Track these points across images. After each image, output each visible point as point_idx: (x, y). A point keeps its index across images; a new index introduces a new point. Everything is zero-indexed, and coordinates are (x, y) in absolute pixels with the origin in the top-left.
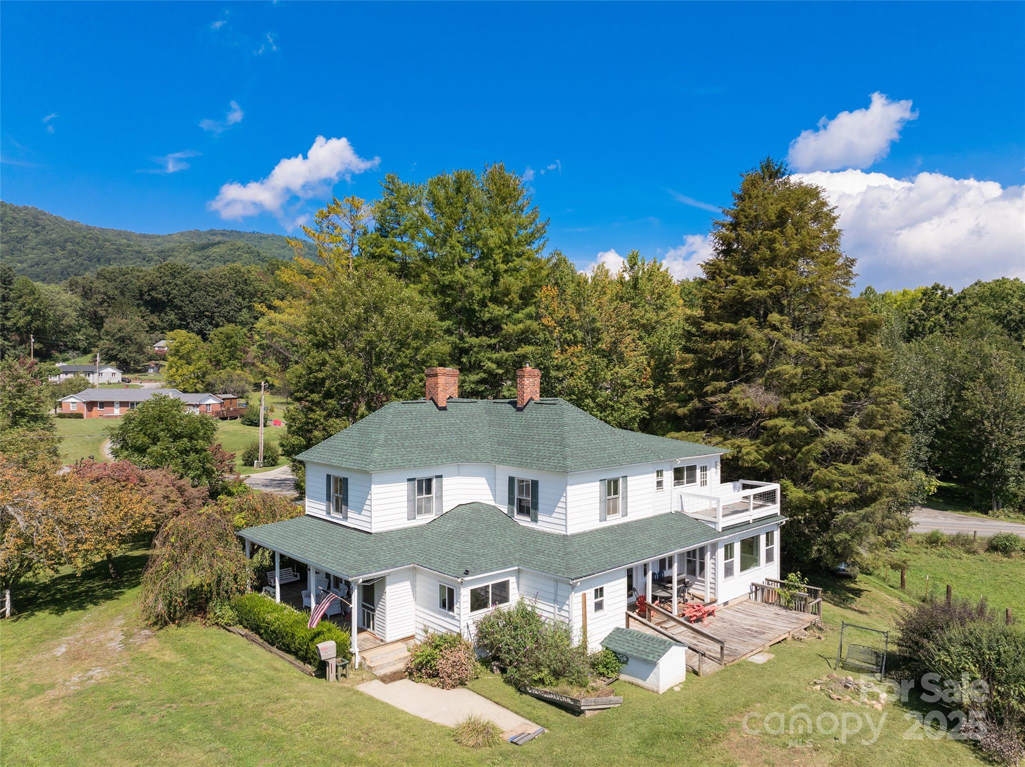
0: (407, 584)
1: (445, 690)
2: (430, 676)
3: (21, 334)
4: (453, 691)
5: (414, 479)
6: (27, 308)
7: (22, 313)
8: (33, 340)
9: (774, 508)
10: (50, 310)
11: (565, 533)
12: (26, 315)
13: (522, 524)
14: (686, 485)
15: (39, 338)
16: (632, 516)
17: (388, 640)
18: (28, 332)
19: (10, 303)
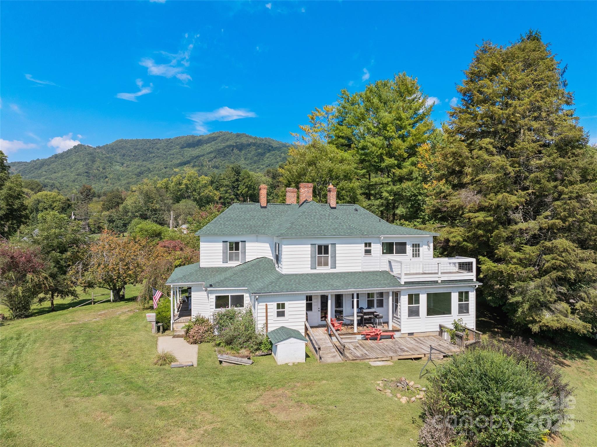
3: (244, 197)
5: (227, 242)
6: (246, 184)
7: (244, 187)
8: (249, 200)
10: (257, 185)
11: (283, 273)
12: (246, 188)
14: (394, 254)
15: (252, 199)
16: (339, 269)
18: (247, 196)
19: (239, 183)
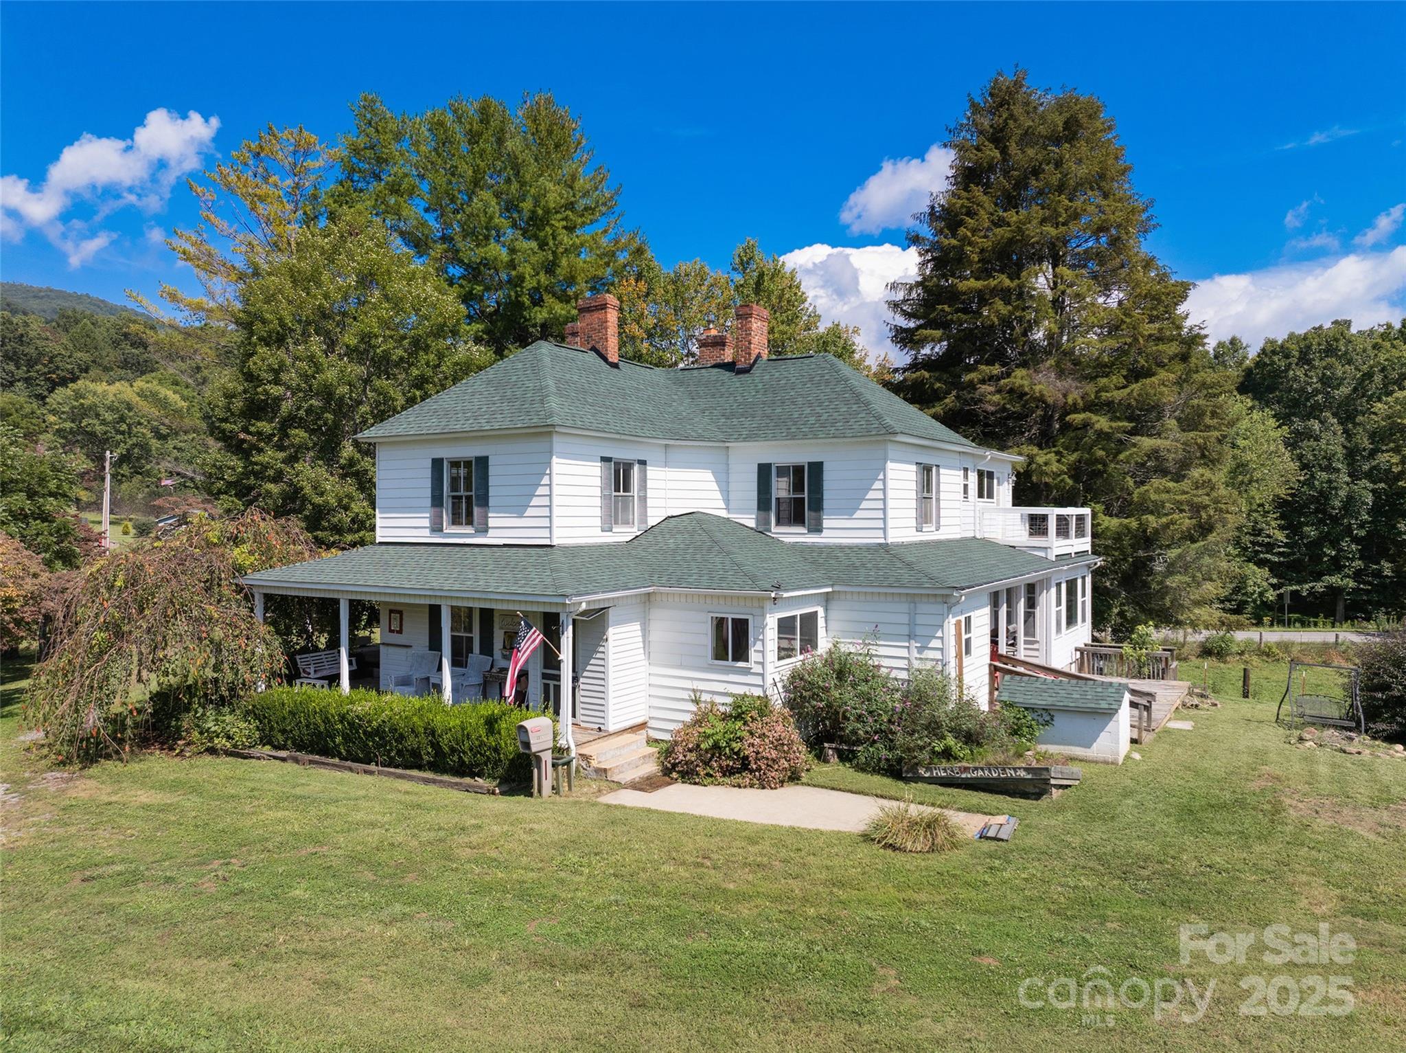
0: (636, 627)
1: (767, 792)
2: (728, 772)
4: (780, 791)
5: (608, 460)
9: (1085, 544)
11: (882, 541)
13: (788, 540)
14: (985, 500)
16: (946, 532)
17: (612, 726)
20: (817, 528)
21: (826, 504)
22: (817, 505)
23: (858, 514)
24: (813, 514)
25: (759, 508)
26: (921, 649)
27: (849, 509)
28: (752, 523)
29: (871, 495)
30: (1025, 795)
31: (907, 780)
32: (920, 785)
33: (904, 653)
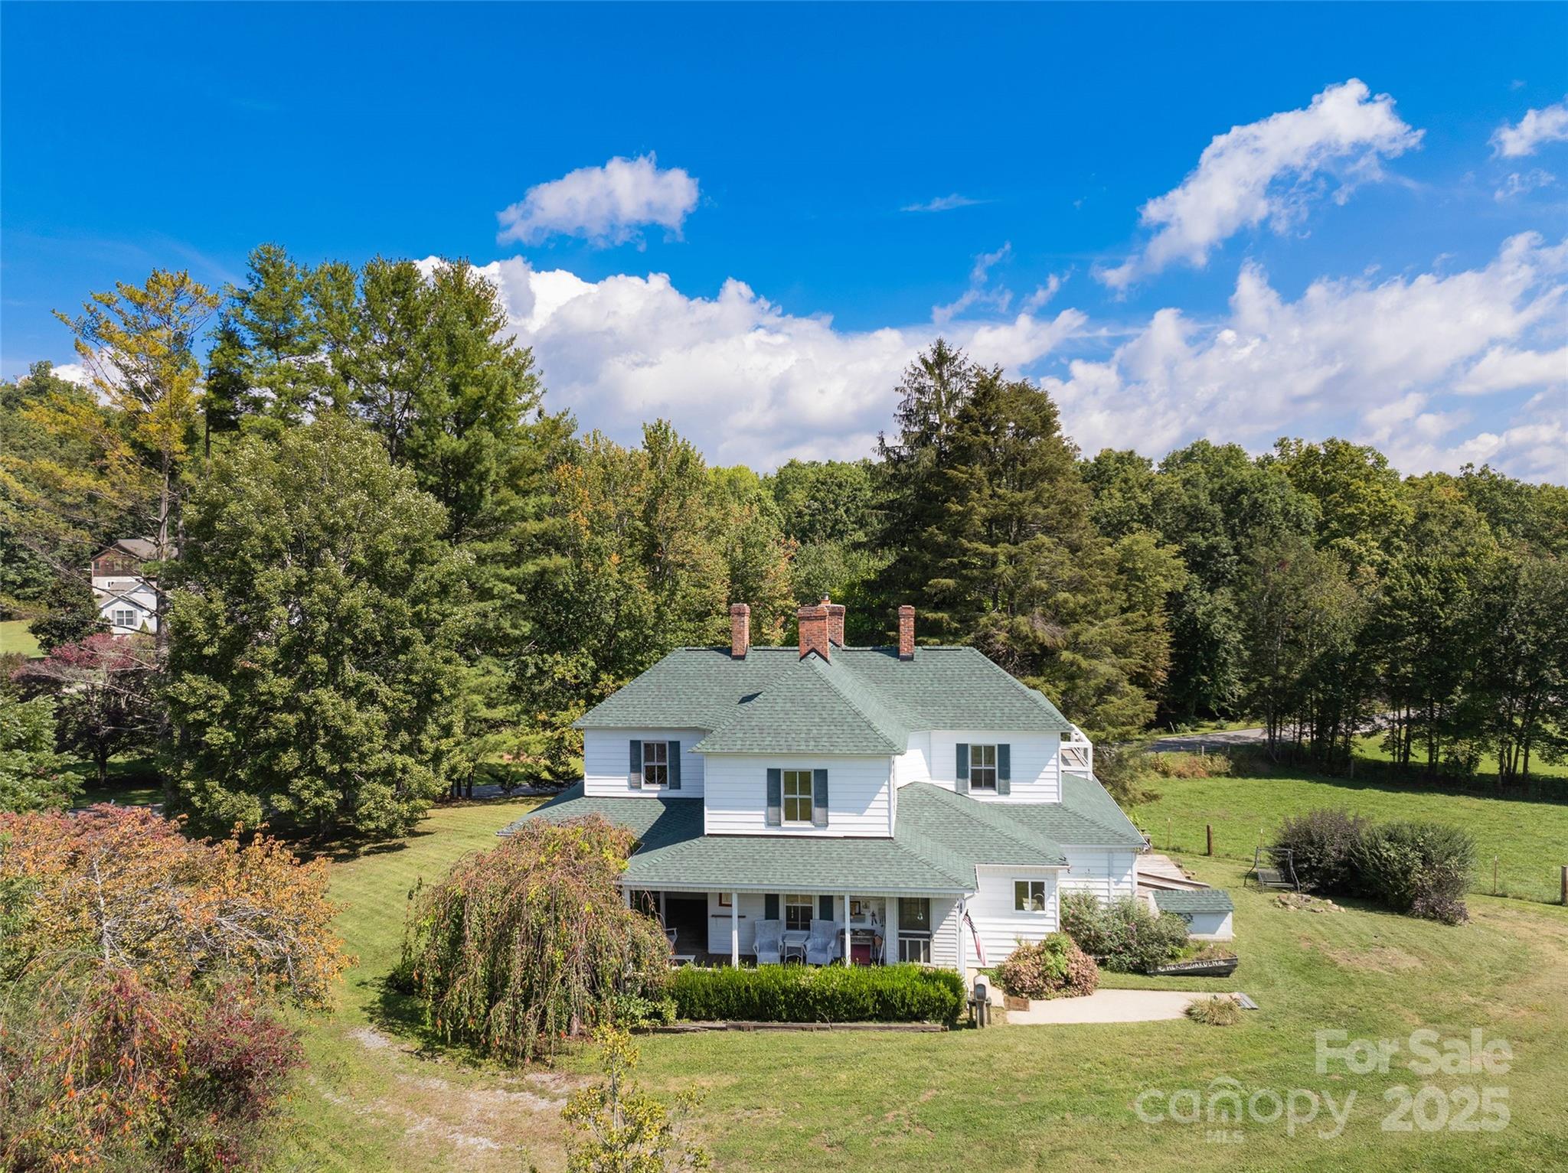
11: (1056, 801)
13: (982, 799)
20: (1006, 792)
21: (1012, 774)
22: (1005, 774)
23: (1037, 782)
24: (1002, 781)
25: (958, 777)
26: (1117, 883)
27: (1031, 777)
28: (953, 788)
29: (1047, 769)
30: (1220, 975)
31: (1150, 975)
32: (1159, 977)
33: (1106, 886)
